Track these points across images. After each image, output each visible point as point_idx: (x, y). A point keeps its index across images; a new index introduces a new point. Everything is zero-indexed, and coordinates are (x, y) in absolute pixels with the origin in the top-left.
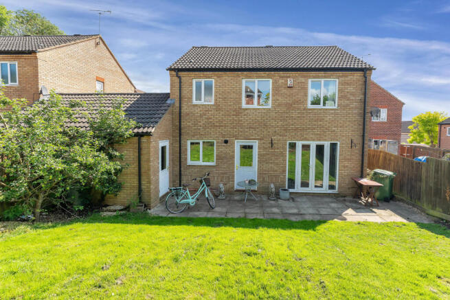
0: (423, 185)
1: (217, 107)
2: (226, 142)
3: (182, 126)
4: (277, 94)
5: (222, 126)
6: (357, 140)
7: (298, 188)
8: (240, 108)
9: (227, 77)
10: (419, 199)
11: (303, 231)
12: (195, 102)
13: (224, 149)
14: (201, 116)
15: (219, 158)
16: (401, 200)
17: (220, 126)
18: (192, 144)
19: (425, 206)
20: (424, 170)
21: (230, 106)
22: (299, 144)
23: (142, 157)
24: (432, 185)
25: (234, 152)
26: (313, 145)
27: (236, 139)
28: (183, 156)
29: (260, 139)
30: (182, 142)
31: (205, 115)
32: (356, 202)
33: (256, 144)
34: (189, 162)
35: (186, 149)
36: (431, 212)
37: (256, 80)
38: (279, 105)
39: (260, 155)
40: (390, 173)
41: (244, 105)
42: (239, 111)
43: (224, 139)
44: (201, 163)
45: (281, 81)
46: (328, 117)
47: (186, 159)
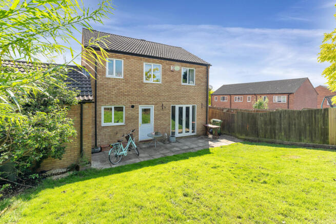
0: (236, 124)
1: (126, 80)
2: (133, 107)
3: (97, 95)
4: (165, 75)
5: (130, 95)
6: (204, 103)
7: (177, 135)
8: (142, 82)
9: (133, 60)
10: (234, 132)
11: (175, 162)
12: (108, 75)
13: (131, 111)
14: (114, 87)
15: (127, 119)
16: (225, 134)
17: (128, 95)
18: (105, 109)
19: (237, 135)
20: (236, 117)
21: (136, 80)
22: (177, 107)
23: (83, 121)
24: (240, 124)
25: (138, 114)
26: (184, 107)
27: (140, 104)
28: (98, 120)
29: (156, 104)
30: (97, 108)
31: (117, 86)
32: (206, 138)
33: (152, 108)
34: (103, 124)
35: (100, 114)
36: (240, 137)
37: (152, 64)
38: (166, 82)
39: (155, 115)
40: (220, 121)
41: (145, 81)
42: (142, 85)
43: (131, 105)
44: (113, 124)
45: (167, 67)
46: (192, 91)
47: (100, 122)
